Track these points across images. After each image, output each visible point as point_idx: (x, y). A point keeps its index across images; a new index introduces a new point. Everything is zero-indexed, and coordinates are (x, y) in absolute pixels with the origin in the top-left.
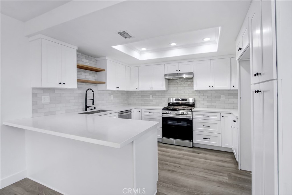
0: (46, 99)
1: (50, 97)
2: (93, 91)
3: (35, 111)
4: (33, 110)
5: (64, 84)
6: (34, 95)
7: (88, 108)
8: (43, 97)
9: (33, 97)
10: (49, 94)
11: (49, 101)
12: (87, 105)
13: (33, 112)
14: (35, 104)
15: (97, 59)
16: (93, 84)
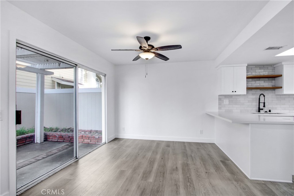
0: (226, 101)
1: (229, 100)
2: (264, 96)
3: (220, 108)
4: (219, 108)
5: (235, 92)
6: (220, 99)
7: (261, 110)
8: (224, 100)
9: (219, 100)
10: (228, 99)
11: (228, 103)
12: (260, 108)
13: (219, 109)
14: (220, 104)
15: (275, 66)
16: (269, 90)
